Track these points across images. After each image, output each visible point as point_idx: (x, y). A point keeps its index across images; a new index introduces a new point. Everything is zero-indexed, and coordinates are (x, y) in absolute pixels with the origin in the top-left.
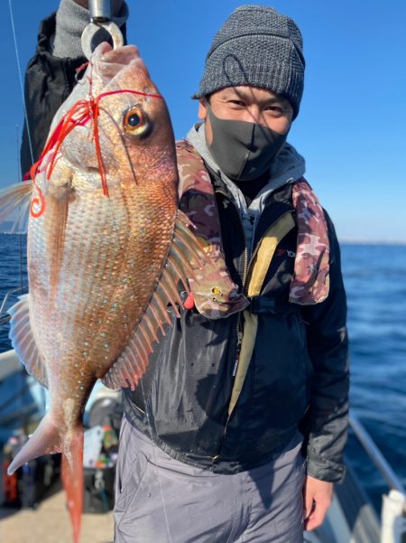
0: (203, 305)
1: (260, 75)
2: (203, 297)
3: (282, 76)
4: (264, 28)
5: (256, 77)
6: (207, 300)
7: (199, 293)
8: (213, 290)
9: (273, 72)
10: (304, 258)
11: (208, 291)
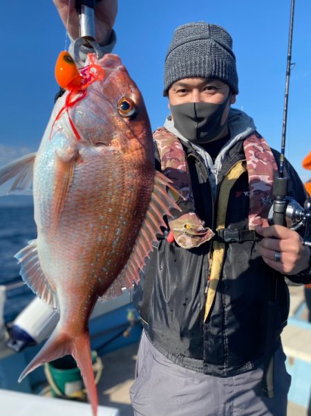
0: (179, 237)
1: (191, 69)
2: (179, 231)
3: (206, 65)
4: (191, 37)
5: (189, 70)
6: (181, 234)
7: (175, 229)
8: (185, 226)
9: (200, 64)
10: (256, 194)
11: (182, 227)
